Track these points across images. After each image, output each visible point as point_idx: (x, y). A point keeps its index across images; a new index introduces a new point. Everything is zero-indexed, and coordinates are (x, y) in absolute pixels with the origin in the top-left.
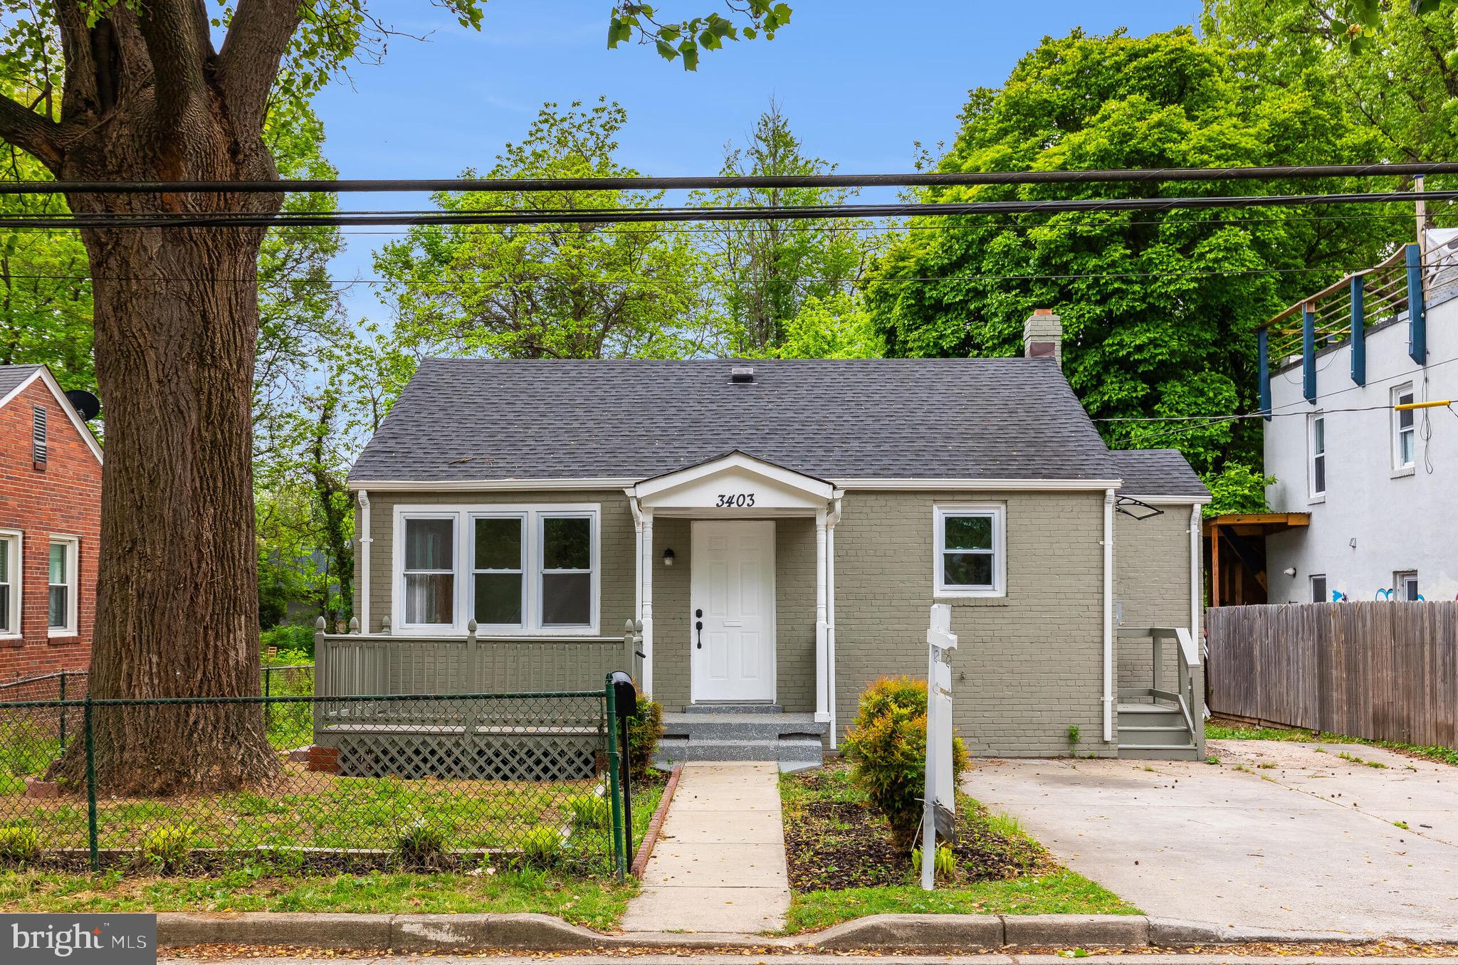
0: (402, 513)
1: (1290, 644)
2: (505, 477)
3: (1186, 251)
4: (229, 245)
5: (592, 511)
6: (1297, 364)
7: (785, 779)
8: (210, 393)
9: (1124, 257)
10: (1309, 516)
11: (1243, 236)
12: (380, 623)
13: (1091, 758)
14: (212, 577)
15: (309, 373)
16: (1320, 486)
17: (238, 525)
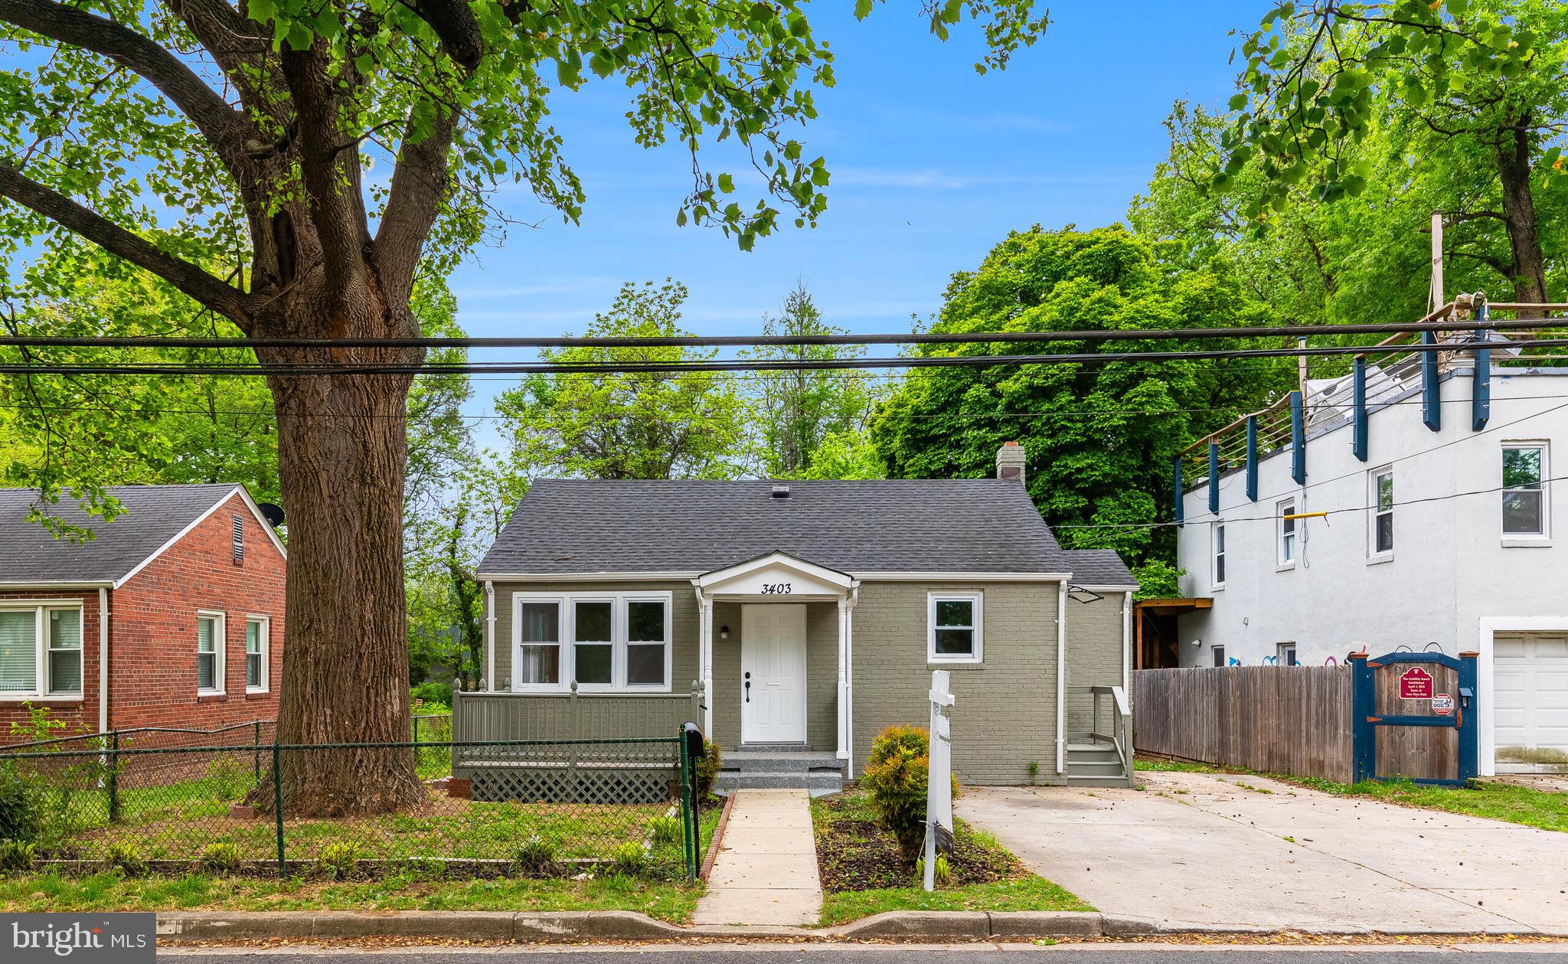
0: (519, 598)
1: (1197, 699)
2: (599, 570)
3: (1117, 397)
4: (384, 390)
5: (665, 597)
6: (1204, 484)
7: (814, 802)
8: (370, 506)
9: (1070, 402)
10: (1211, 600)
11: (1162, 385)
12: (503, 683)
13: (1047, 785)
14: (373, 648)
15: (446, 491)
16: (1221, 577)
17: (393, 608)
